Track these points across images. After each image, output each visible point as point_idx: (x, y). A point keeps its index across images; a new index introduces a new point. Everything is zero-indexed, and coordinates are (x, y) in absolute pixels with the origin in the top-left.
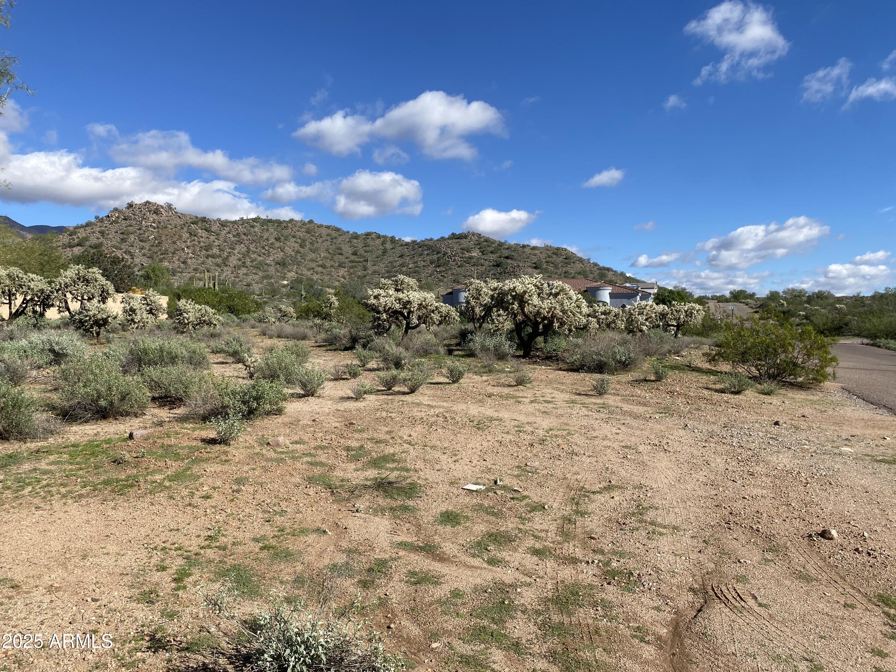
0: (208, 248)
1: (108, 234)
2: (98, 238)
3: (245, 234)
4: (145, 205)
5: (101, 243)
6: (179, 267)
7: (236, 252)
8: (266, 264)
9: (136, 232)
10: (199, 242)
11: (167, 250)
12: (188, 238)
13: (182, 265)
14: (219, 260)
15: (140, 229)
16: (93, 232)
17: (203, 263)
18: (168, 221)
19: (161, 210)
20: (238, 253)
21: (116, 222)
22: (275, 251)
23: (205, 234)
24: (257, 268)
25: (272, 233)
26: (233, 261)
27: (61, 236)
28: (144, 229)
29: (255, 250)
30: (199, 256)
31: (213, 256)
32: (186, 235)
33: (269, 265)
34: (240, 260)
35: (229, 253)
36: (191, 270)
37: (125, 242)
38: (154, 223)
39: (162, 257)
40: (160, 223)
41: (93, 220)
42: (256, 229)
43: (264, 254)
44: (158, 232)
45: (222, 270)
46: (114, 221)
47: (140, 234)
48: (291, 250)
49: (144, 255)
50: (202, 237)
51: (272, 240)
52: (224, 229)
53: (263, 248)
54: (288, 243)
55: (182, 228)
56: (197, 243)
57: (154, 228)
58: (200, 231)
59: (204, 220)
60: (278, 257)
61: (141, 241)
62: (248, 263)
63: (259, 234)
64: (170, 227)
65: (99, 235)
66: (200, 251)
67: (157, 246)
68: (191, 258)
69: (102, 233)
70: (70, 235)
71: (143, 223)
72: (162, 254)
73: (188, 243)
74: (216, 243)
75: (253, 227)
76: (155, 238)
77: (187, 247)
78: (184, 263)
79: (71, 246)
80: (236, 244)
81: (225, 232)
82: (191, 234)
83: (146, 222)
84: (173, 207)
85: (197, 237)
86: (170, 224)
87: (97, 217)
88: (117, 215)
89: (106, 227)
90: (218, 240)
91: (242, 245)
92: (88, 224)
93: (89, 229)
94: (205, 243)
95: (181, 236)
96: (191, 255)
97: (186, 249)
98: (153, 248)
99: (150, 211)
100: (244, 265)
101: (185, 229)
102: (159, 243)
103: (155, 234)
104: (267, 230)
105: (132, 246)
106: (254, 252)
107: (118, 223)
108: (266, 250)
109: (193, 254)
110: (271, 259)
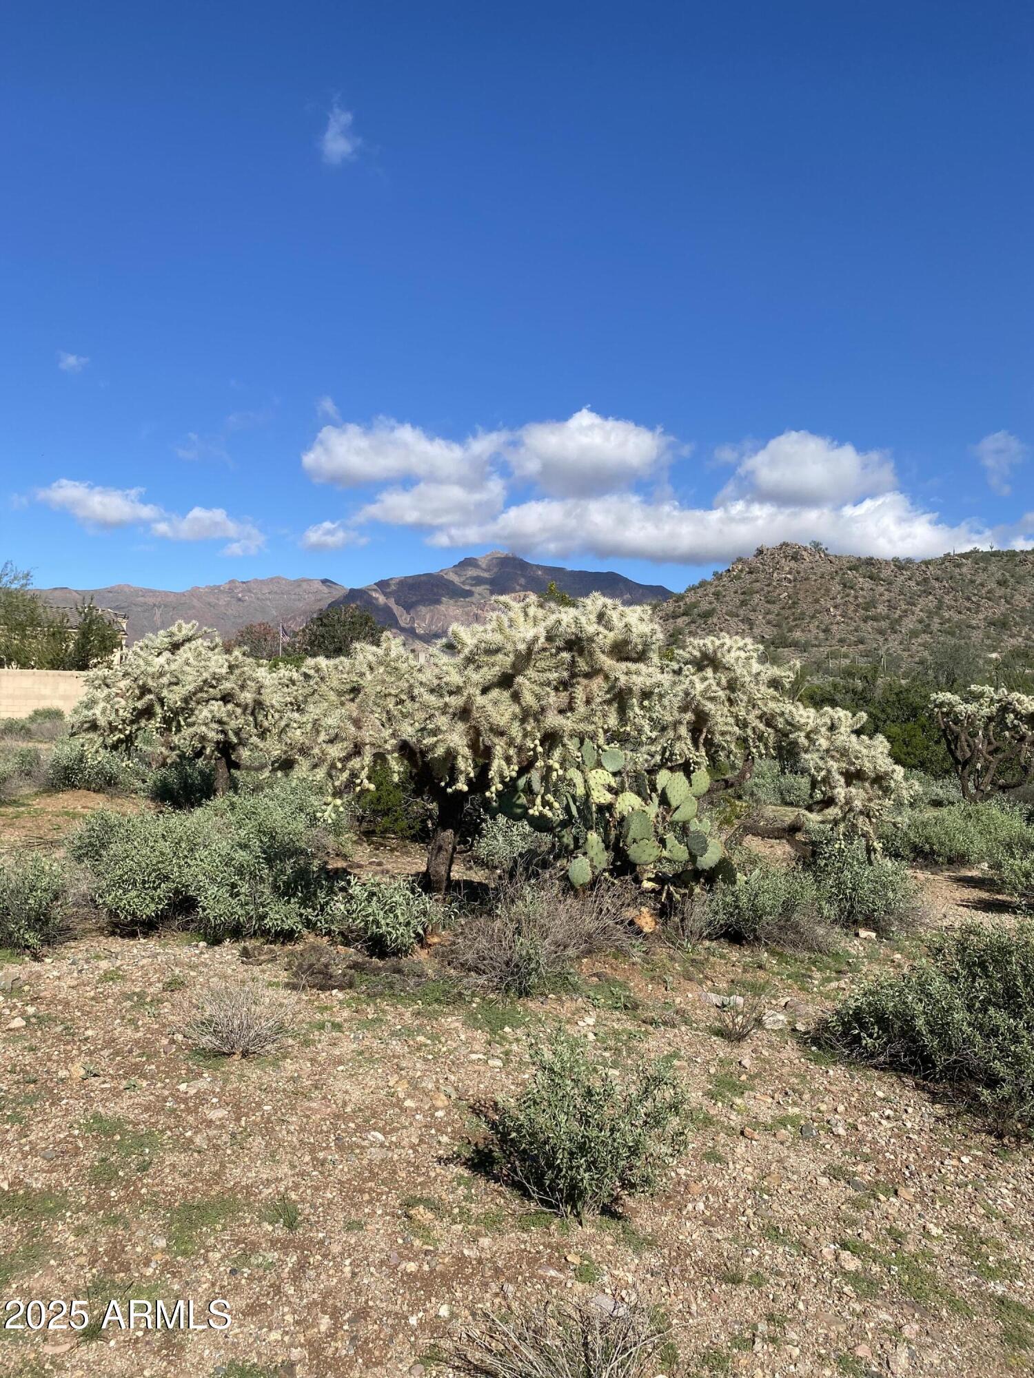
0: (871, 604)
1: (724, 596)
2: (710, 603)
3: (937, 579)
4: (781, 549)
5: (714, 609)
6: (816, 638)
7: (916, 609)
8: (968, 627)
9: (762, 589)
10: (856, 597)
11: (804, 614)
12: (839, 593)
13: (822, 635)
14: (884, 624)
15: (768, 585)
16: (707, 595)
17: (856, 630)
18: (813, 568)
19: (804, 553)
20: (921, 610)
21: (738, 577)
22: (990, 603)
23: (868, 584)
24: (949, 633)
25: (993, 574)
26: (909, 623)
27: (665, 604)
28: (775, 584)
29: (953, 603)
30: (851, 618)
31: (874, 619)
32: (836, 588)
33: (974, 628)
34: (920, 622)
35: (906, 611)
36: (834, 642)
37: (746, 605)
38: (790, 573)
39: (794, 624)
40: (798, 573)
41: (709, 578)
42: (964, 570)
43: (969, 609)
44: (795, 586)
45: (886, 639)
46: (735, 577)
47: (769, 592)
48: (1025, 600)
49: (769, 623)
50: (862, 589)
51: (992, 585)
52: (902, 574)
53: (969, 599)
54: (1022, 588)
55: (832, 578)
56: (851, 599)
57: (790, 581)
58: (860, 580)
59: (870, 562)
60: (994, 613)
61: (768, 602)
62: (935, 626)
63: (969, 576)
64: (814, 577)
65: (712, 598)
66: (856, 611)
67: (790, 608)
68: (838, 623)
69: (717, 594)
70: (677, 602)
71: (775, 575)
72: (795, 620)
73: (839, 601)
74: (886, 598)
75: (959, 566)
76: (789, 596)
77: (835, 607)
78: (826, 631)
79: (675, 617)
80: (919, 596)
81: (902, 578)
82: (845, 586)
83: (778, 574)
84: (823, 547)
85: (855, 590)
86: (815, 574)
87: (715, 574)
88: (740, 567)
89: (724, 586)
90: (890, 591)
91: (930, 597)
92: (703, 584)
93: (700, 592)
94: (865, 598)
95: (828, 590)
96: (839, 618)
97: (832, 610)
98: (783, 612)
99: (786, 557)
100: (927, 630)
101: (838, 579)
102: (794, 603)
103: (790, 590)
104: (985, 569)
105: (755, 611)
106: (950, 608)
107: (740, 578)
108: (973, 602)
109: (843, 617)
110: (981, 616)
